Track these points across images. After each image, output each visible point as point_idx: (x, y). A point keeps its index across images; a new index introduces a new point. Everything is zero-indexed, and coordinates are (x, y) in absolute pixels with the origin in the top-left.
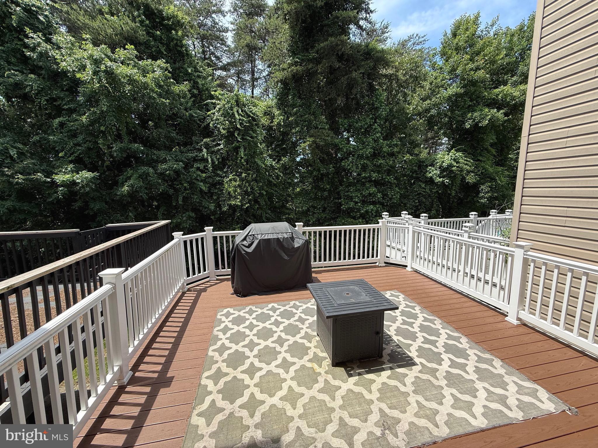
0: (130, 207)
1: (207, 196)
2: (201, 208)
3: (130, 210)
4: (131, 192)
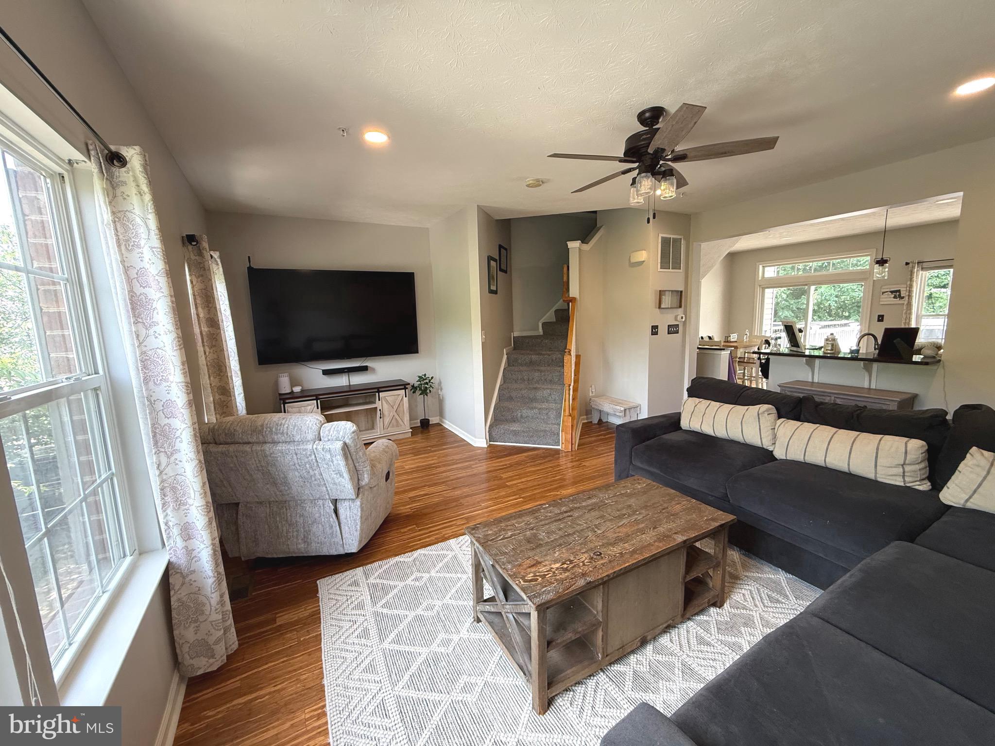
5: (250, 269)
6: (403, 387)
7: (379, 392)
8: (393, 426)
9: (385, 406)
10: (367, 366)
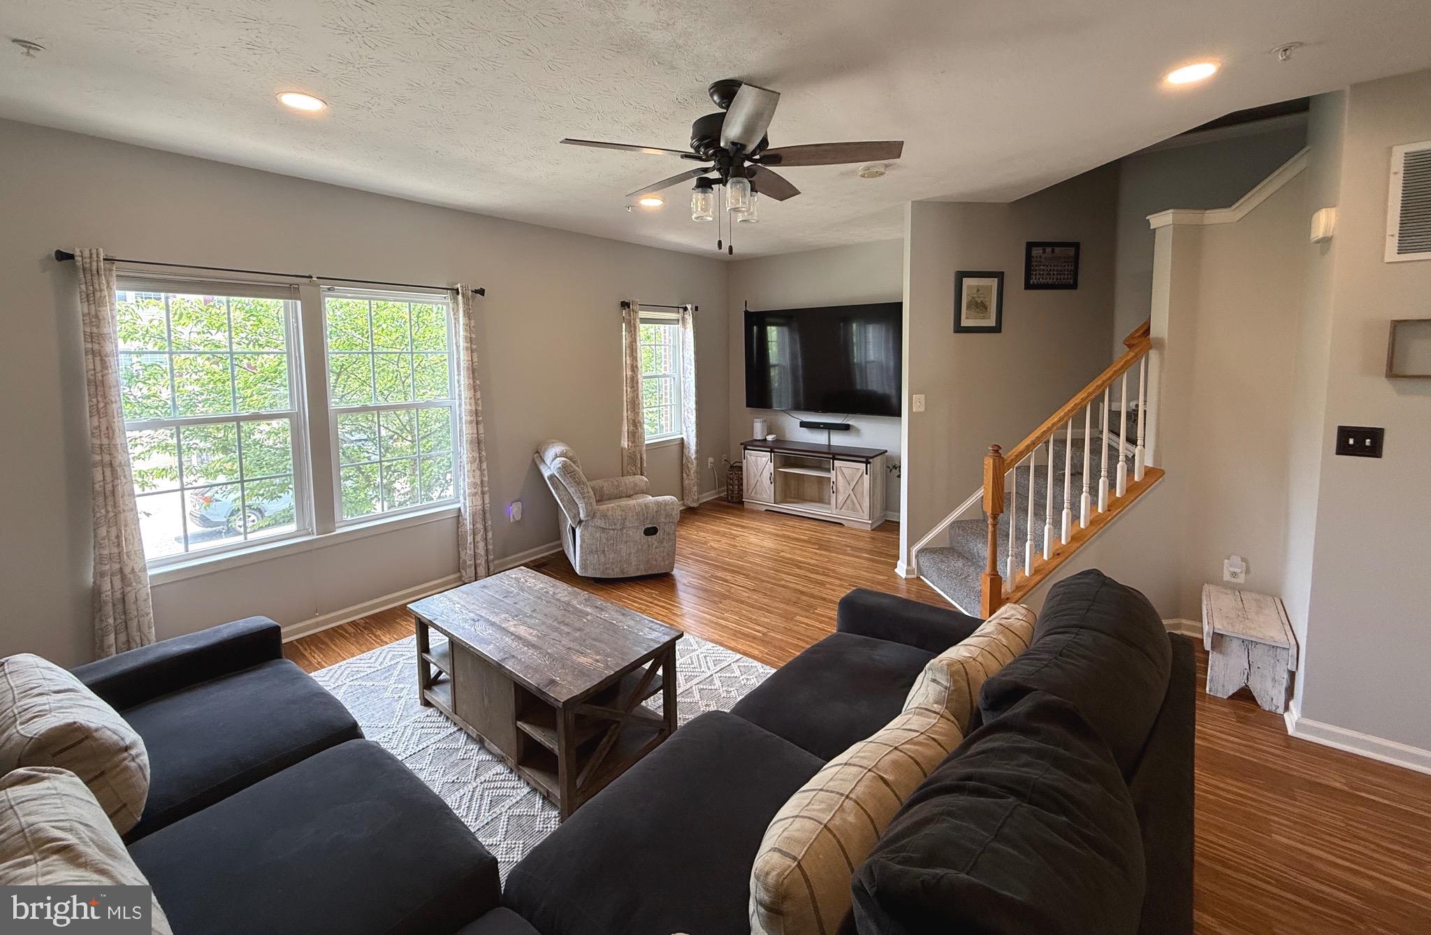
5: (746, 312)
6: (864, 460)
7: (834, 459)
8: (848, 509)
9: (840, 477)
10: (849, 425)
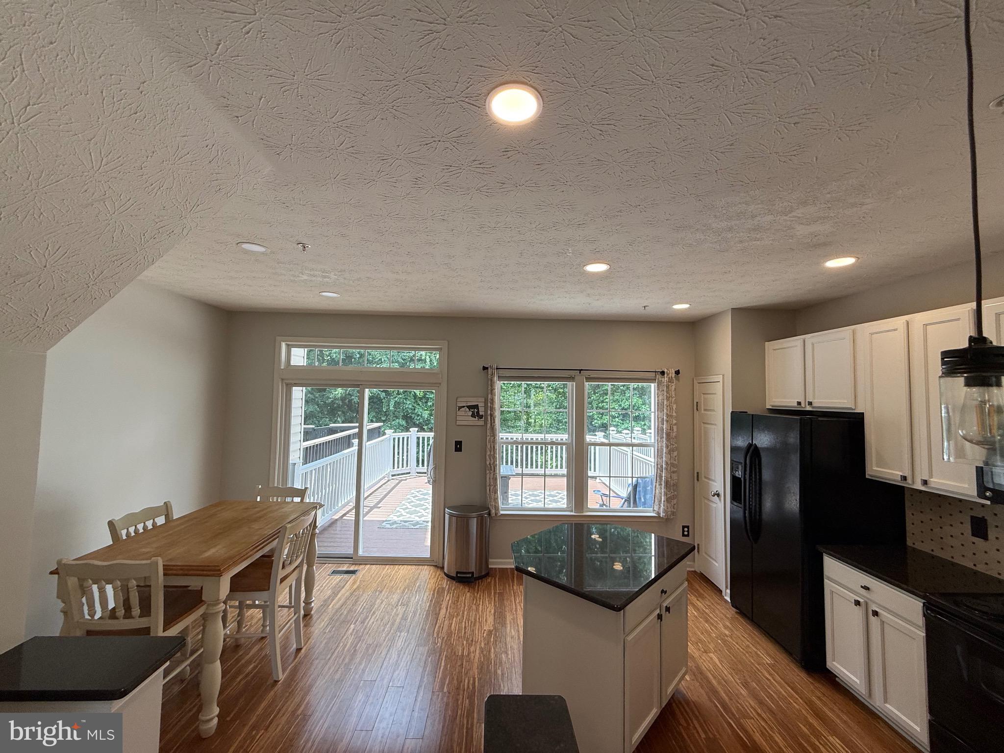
0: (340, 411)
1: (422, 402)
2: (413, 416)
3: (339, 415)
4: (344, 395)
